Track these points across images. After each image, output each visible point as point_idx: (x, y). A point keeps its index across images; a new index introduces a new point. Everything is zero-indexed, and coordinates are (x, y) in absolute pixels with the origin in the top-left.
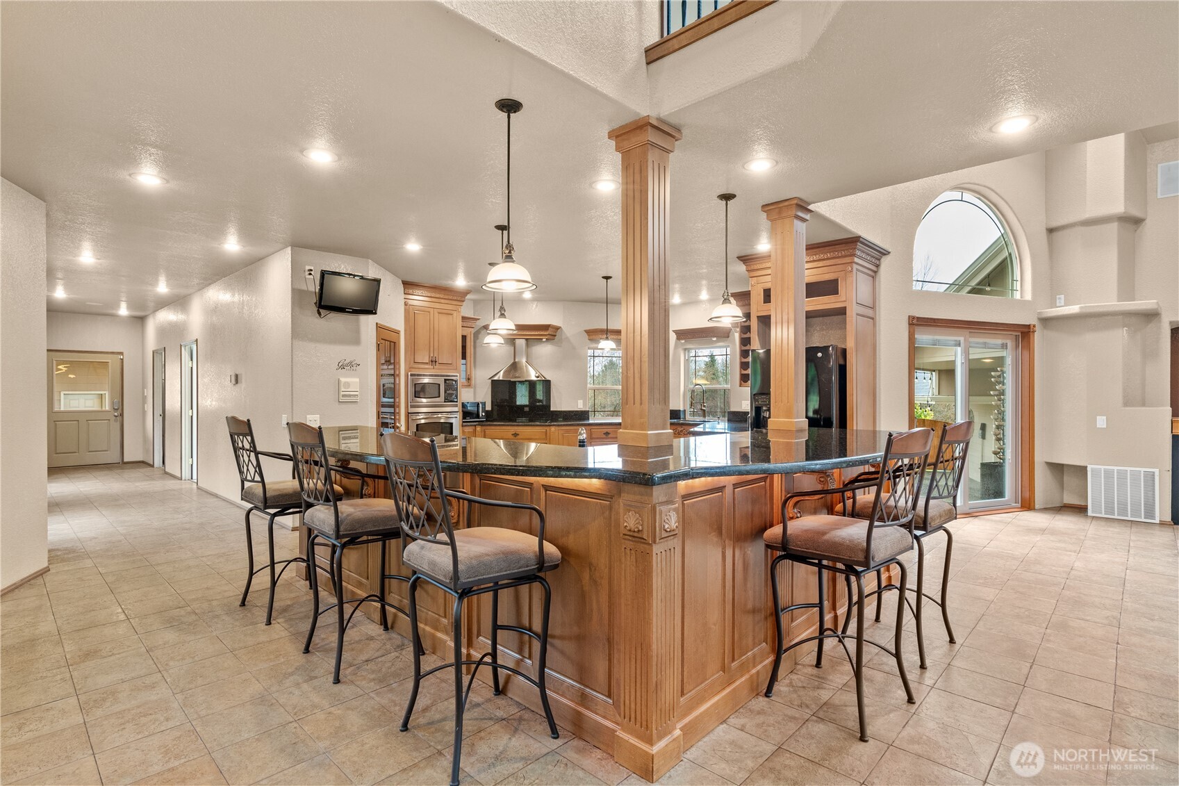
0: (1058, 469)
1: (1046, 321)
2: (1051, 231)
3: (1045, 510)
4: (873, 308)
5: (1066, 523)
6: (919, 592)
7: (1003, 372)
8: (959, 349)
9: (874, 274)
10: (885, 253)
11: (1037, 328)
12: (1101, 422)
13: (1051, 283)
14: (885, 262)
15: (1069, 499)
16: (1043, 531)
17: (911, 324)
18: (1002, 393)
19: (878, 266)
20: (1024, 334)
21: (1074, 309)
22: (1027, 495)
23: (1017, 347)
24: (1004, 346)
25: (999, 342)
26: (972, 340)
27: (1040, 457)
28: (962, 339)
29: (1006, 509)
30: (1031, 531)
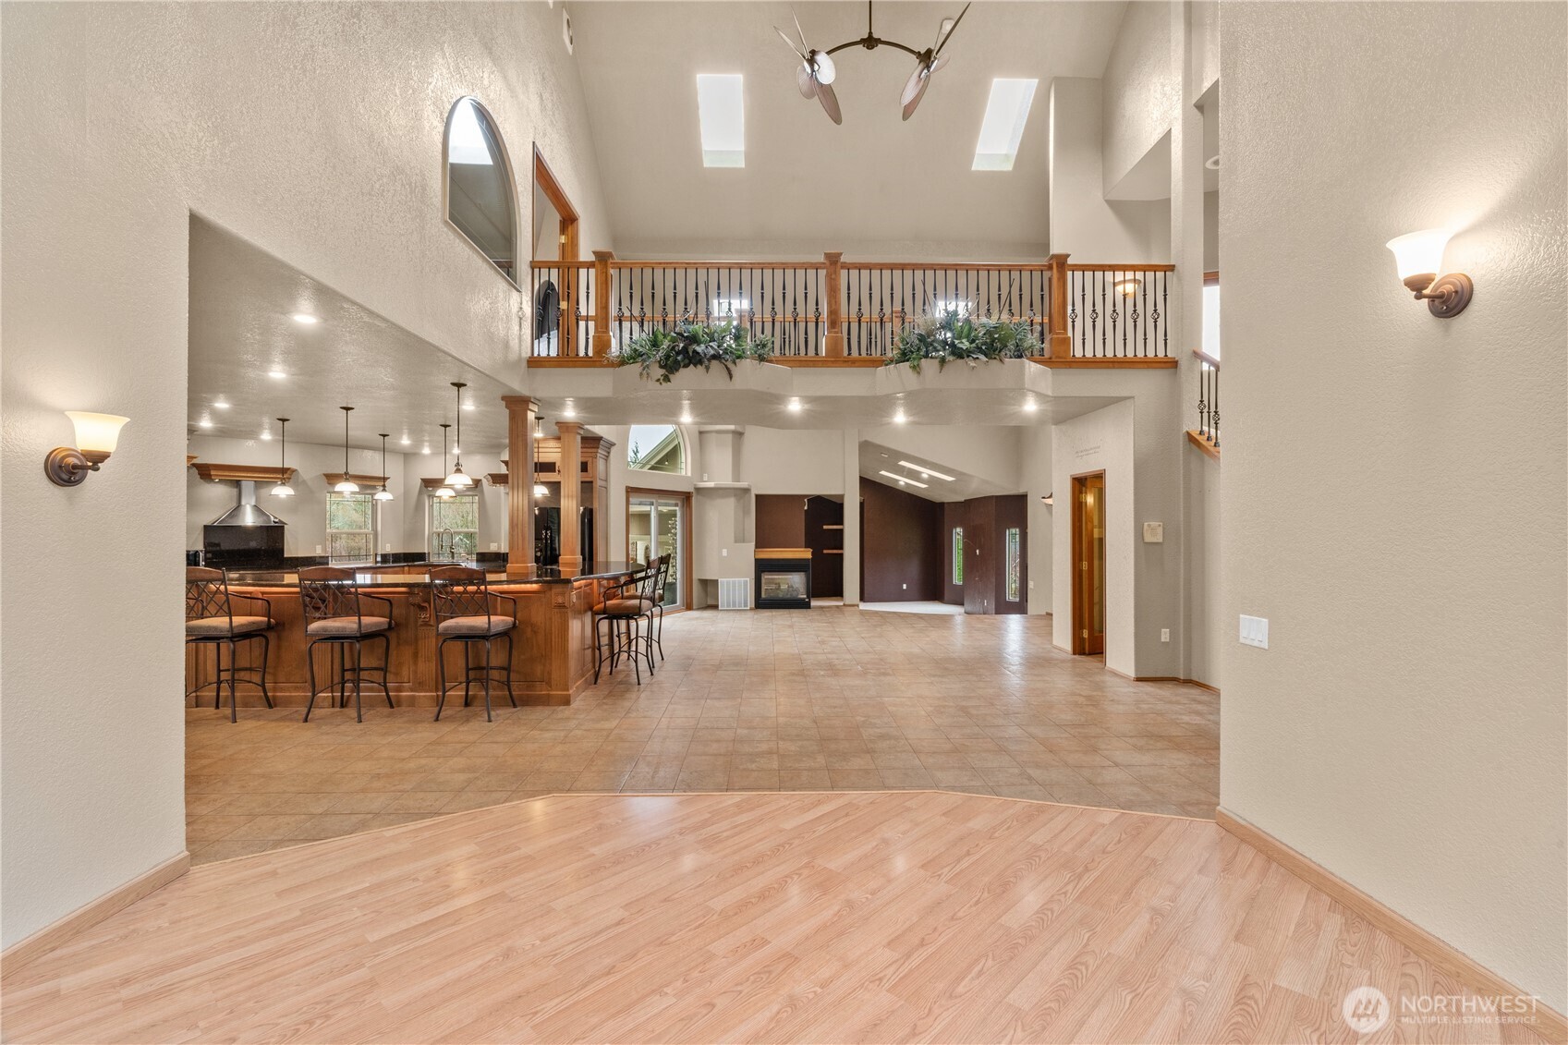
0: (704, 583)
1: (698, 490)
2: (701, 433)
3: (698, 609)
4: (606, 481)
5: (708, 614)
6: (636, 651)
7: (676, 521)
8: (653, 507)
9: (607, 458)
10: (613, 444)
11: (694, 494)
12: (725, 552)
13: (701, 466)
14: (613, 450)
15: (710, 602)
16: (697, 618)
17: (627, 492)
18: (675, 535)
19: (609, 453)
20: (686, 498)
21: (711, 484)
22: (689, 601)
23: (683, 506)
24: (676, 505)
25: (674, 502)
26: (659, 501)
27: (695, 577)
28: (654, 501)
29: (678, 611)
30: (690, 619)
